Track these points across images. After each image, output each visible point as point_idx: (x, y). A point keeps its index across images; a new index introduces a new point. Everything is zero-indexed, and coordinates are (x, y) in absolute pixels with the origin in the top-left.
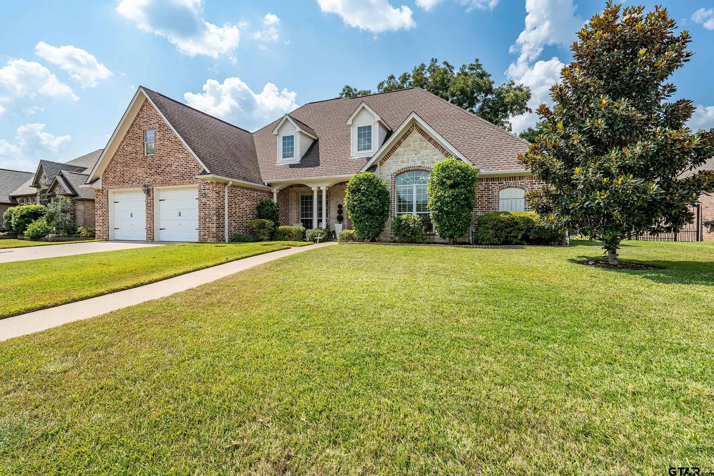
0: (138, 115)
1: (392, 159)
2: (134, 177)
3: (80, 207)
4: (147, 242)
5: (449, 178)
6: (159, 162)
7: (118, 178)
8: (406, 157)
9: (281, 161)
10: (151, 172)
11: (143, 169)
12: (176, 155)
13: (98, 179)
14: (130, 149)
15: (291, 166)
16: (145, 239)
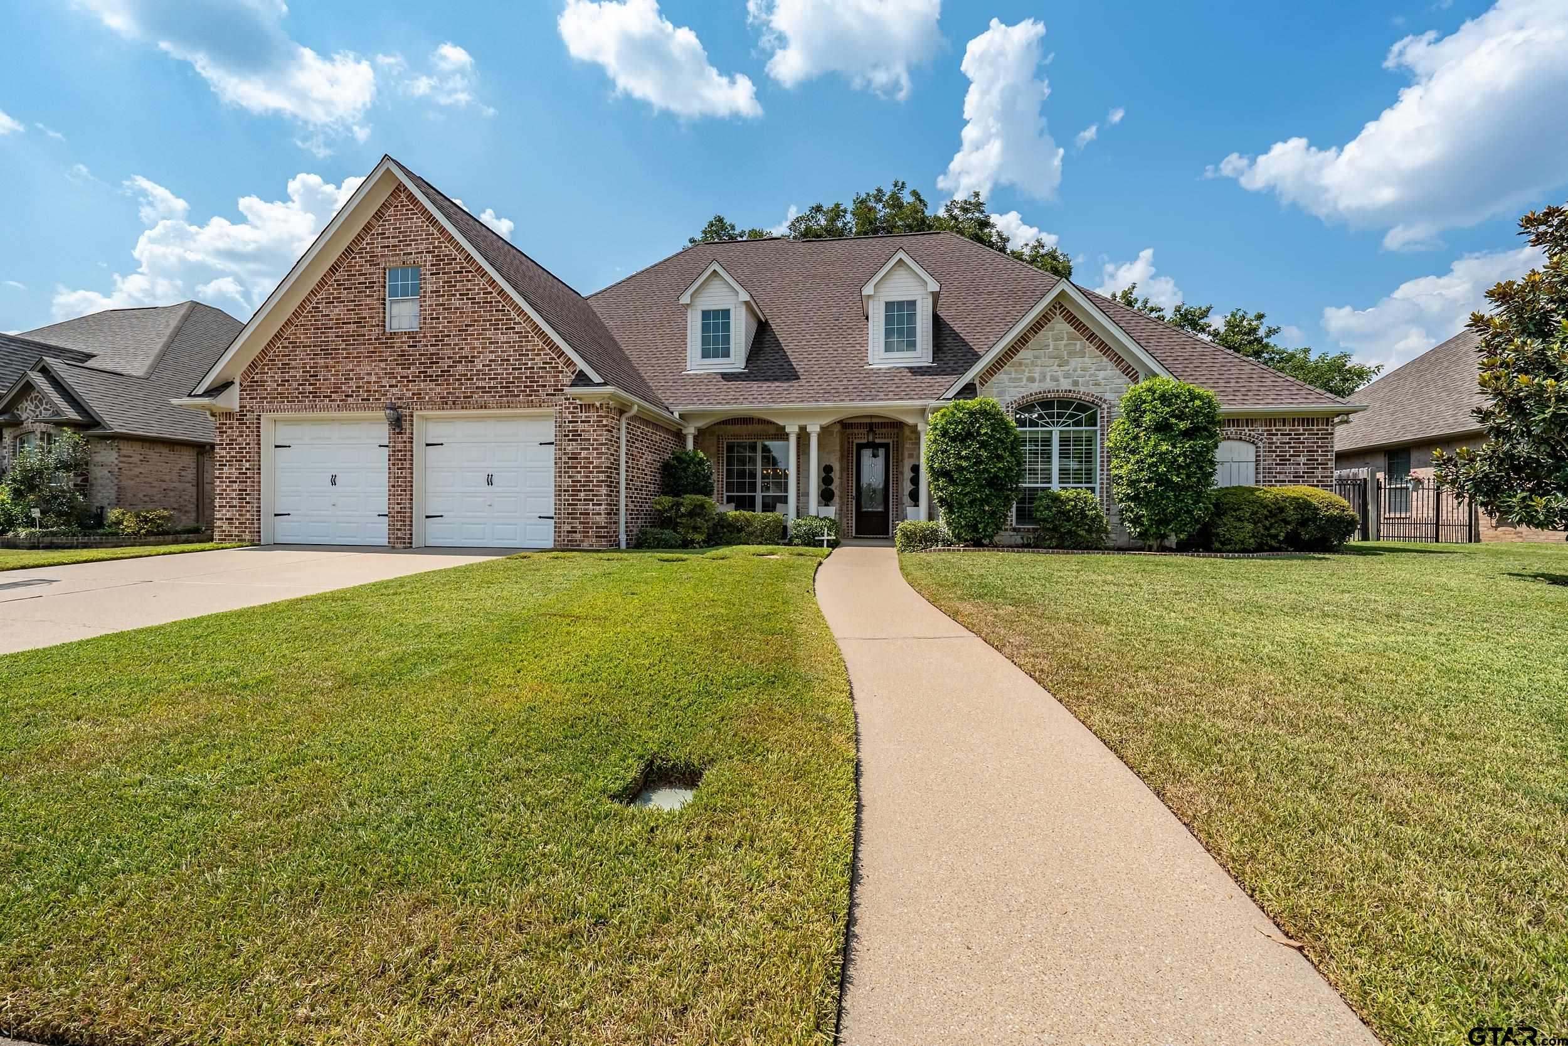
0: (367, 228)
1: (1006, 373)
2: (353, 384)
3: (106, 456)
4: (391, 548)
5: (1181, 417)
6: (432, 350)
7: (295, 385)
8: (1038, 369)
9: (696, 364)
10: (405, 372)
11: (383, 365)
12: (488, 334)
13: (228, 384)
14: (337, 311)
15: (726, 377)
16: (384, 541)
